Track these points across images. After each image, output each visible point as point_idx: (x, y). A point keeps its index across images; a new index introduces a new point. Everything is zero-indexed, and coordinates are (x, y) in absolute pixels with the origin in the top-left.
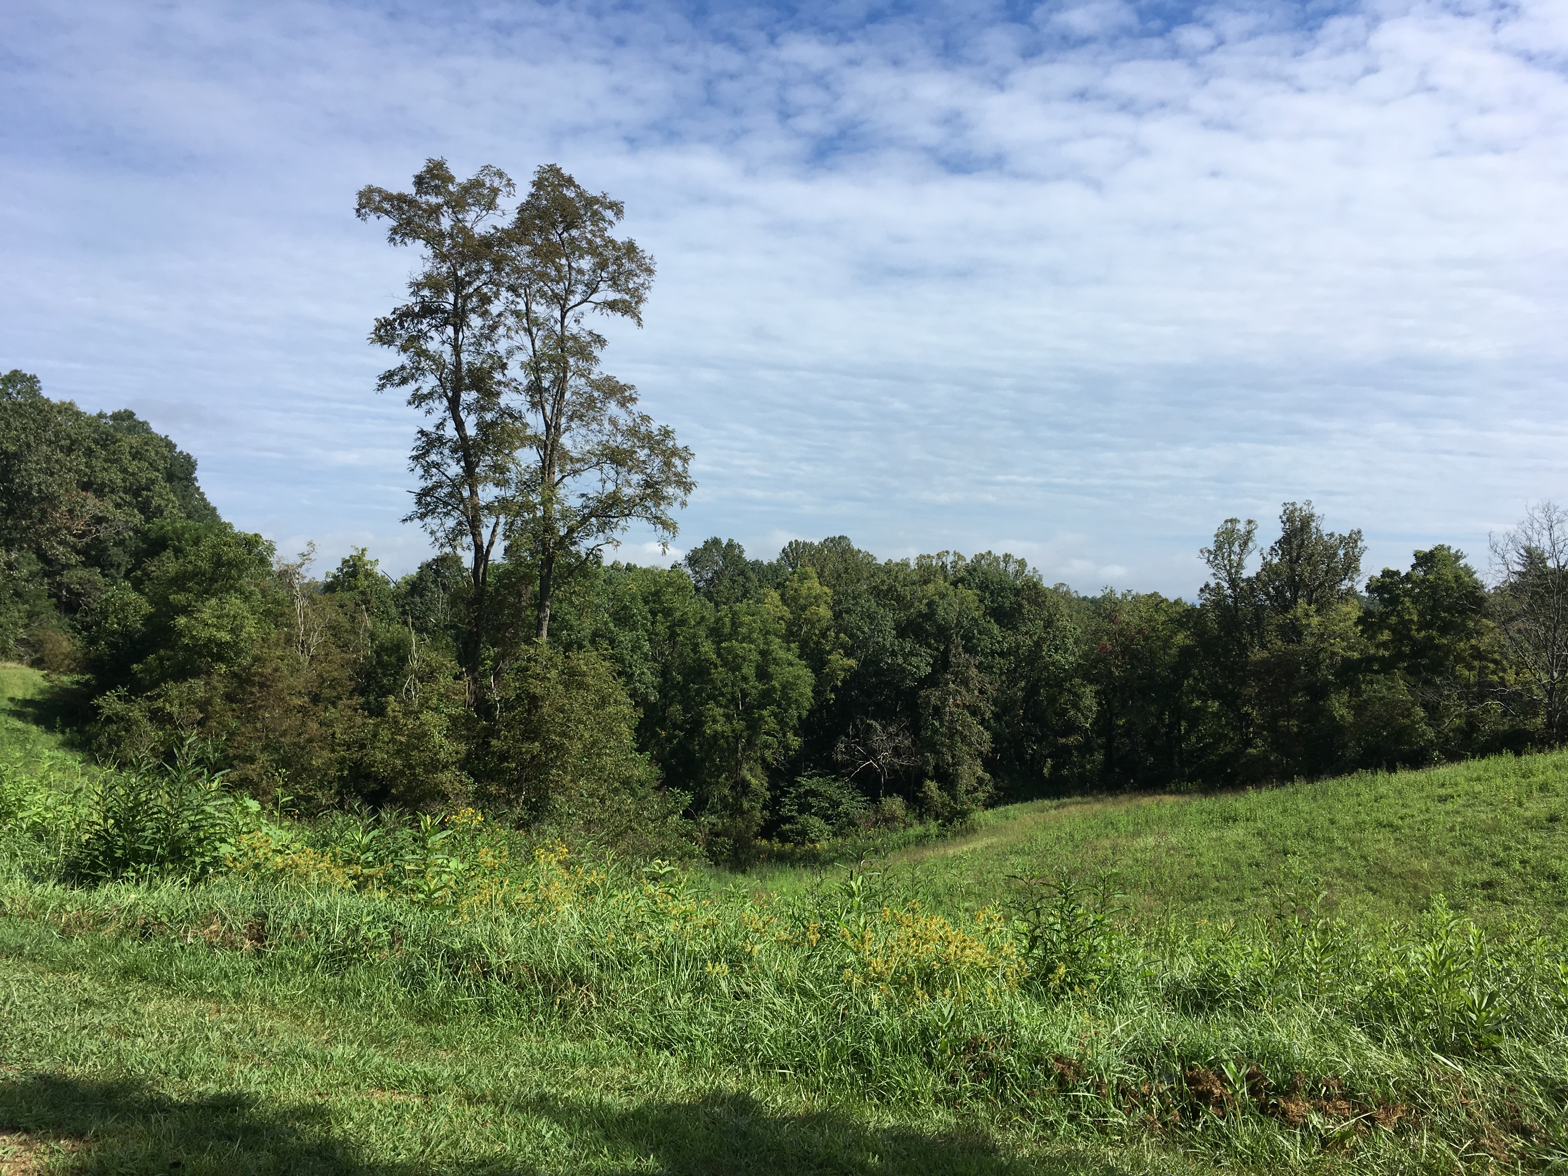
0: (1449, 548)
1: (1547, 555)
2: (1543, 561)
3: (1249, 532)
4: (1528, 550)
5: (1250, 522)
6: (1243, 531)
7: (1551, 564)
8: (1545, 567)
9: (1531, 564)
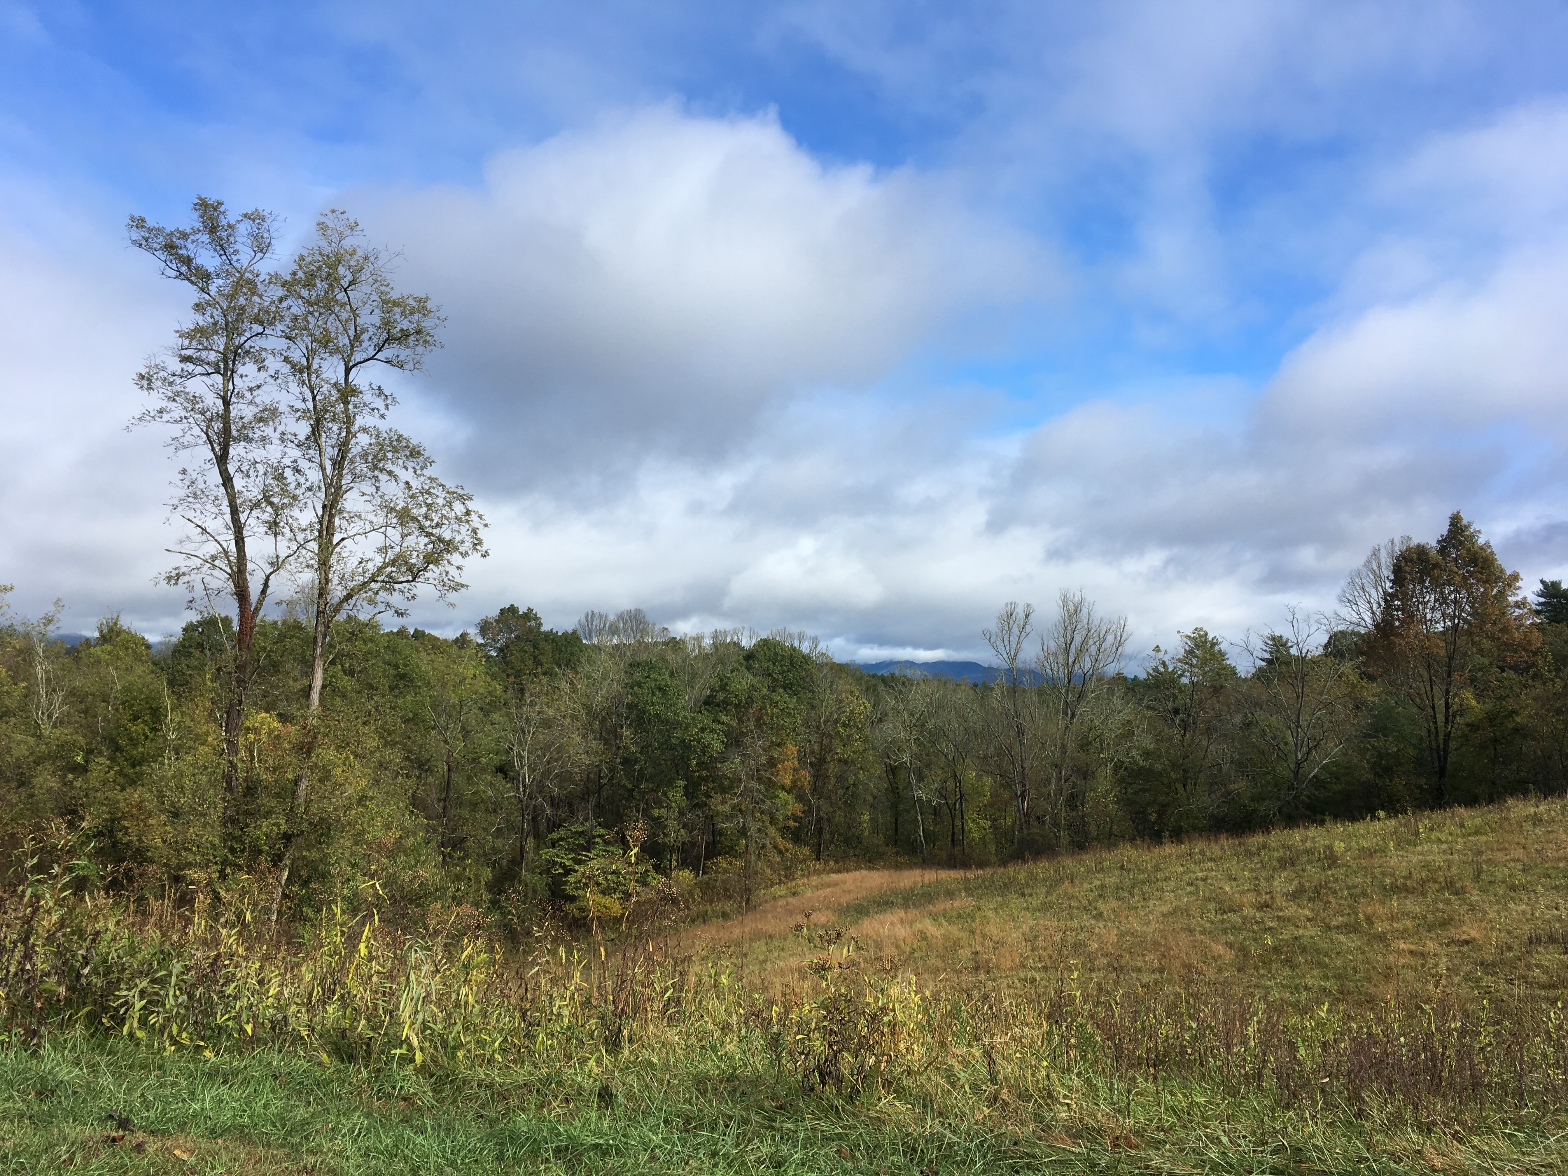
0: (1206, 634)
1: (1290, 644)
2: (1287, 650)
3: (1027, 616)
4: (1273, 639)
5: (1028, 606)
6: (1022, 615)
7: (1294, 651)
8: (1289, 653)
9: (1278, 651)
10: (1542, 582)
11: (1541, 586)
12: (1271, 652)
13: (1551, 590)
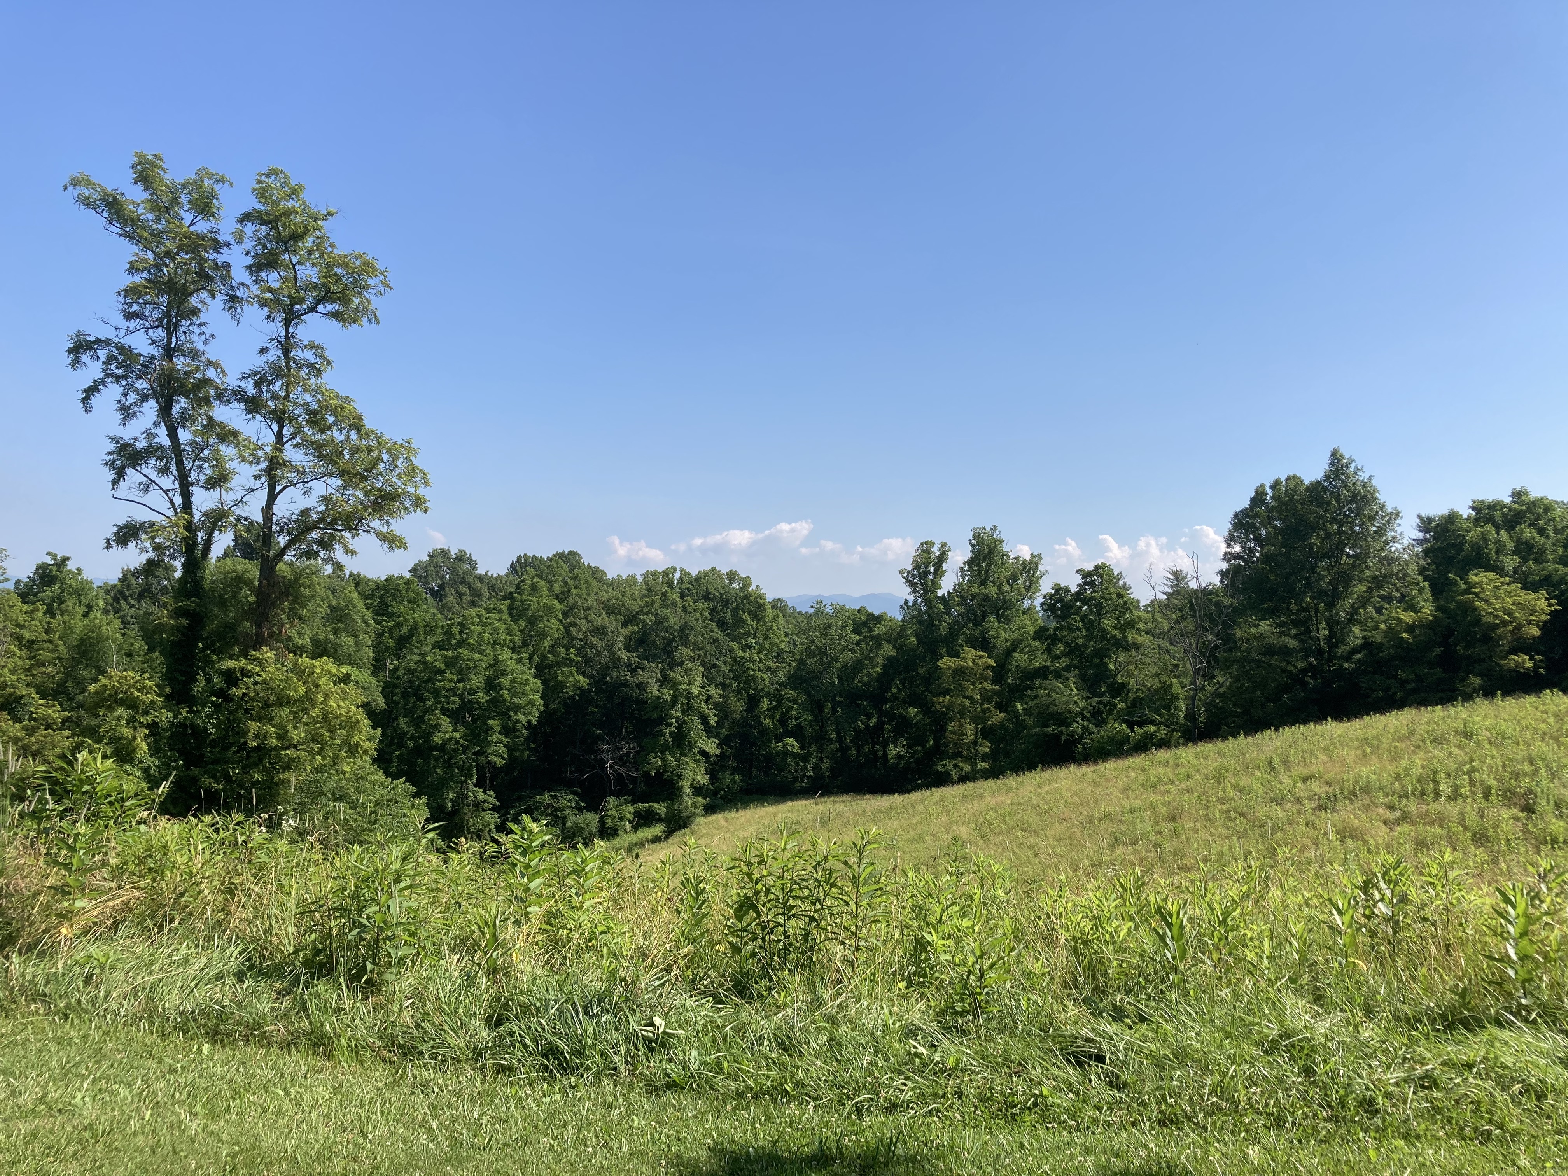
1: (1189, 578)
2: (1187, 584)
3: (943, 554)
4: (1174, 573)
6: (938, 554)
8: (1189, 587)
9: (1177, 585)
10: (1419, 517)
11: (1418, 521)
12: (1172, 587)
13: (1426, 524)
